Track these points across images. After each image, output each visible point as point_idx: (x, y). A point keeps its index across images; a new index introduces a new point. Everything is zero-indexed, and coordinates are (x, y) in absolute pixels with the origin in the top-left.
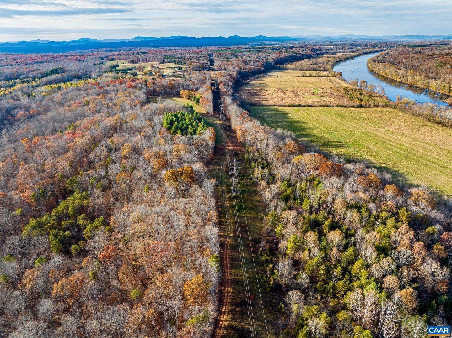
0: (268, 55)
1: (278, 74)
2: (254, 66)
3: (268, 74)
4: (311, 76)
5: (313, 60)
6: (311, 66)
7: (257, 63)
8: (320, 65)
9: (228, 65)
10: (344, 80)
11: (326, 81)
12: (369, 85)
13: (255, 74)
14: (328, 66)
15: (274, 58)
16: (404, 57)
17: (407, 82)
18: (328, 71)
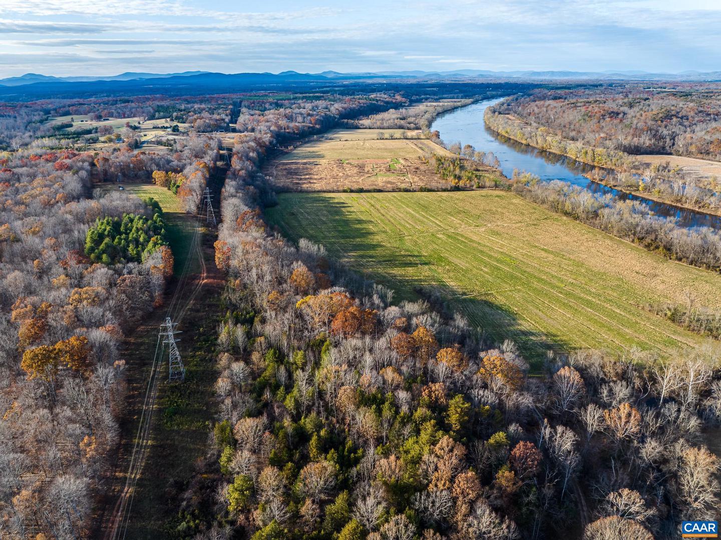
0: (331, 104)
1: (344, 135)
2: (304, 122)
3: (330, 135)
4: (392, 138)
5: (403, 111)
6: (396, 121)
7: (309, 117)
8: (410, 120)
9: (259, 121)
10: (441, 144)
11: (414, 147)
12: (476, 153)
13: (306, 136)
14: (422, 122)
15: (340, 109)
16: (537, 106)
17: (536, 146)
18: (421, 129)
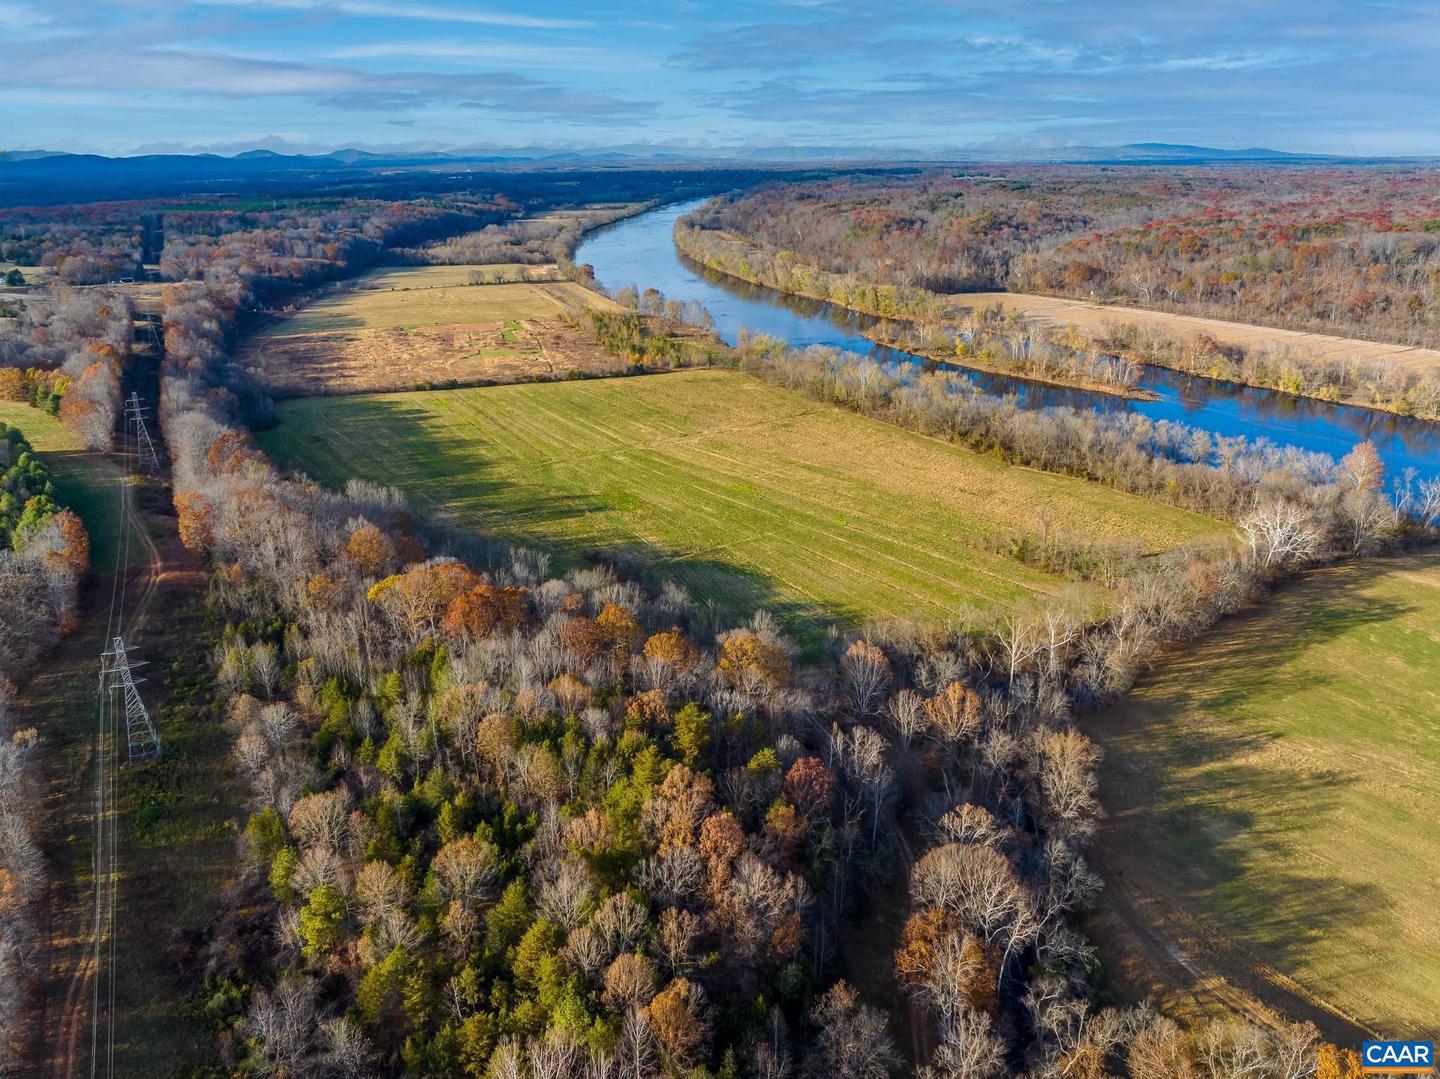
0: (363, 217)
1: (400, 279)
2: (309, 255)
3: (368, 280)
4: (500, 281)
5: (514, 227)
6: (503, 248)
7: (320, 246)
8: (531, 244)
9: (210, 258)
10: (599, 288)
11: (547, 297)
12: (667, 303)
13: (318, 283)
14: (557, 248)
15: (384, 226)
16: (769, 212)
17: (775, 287)
18: (555, 262)
